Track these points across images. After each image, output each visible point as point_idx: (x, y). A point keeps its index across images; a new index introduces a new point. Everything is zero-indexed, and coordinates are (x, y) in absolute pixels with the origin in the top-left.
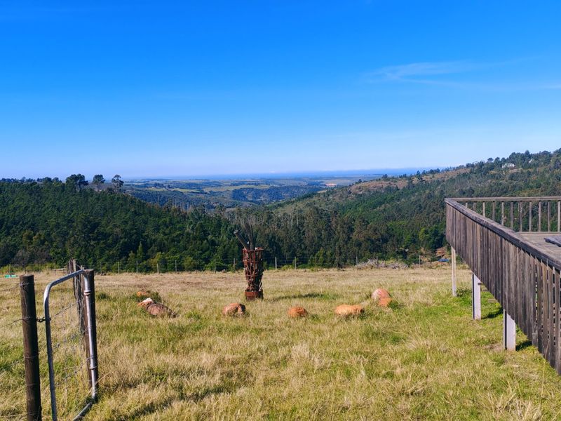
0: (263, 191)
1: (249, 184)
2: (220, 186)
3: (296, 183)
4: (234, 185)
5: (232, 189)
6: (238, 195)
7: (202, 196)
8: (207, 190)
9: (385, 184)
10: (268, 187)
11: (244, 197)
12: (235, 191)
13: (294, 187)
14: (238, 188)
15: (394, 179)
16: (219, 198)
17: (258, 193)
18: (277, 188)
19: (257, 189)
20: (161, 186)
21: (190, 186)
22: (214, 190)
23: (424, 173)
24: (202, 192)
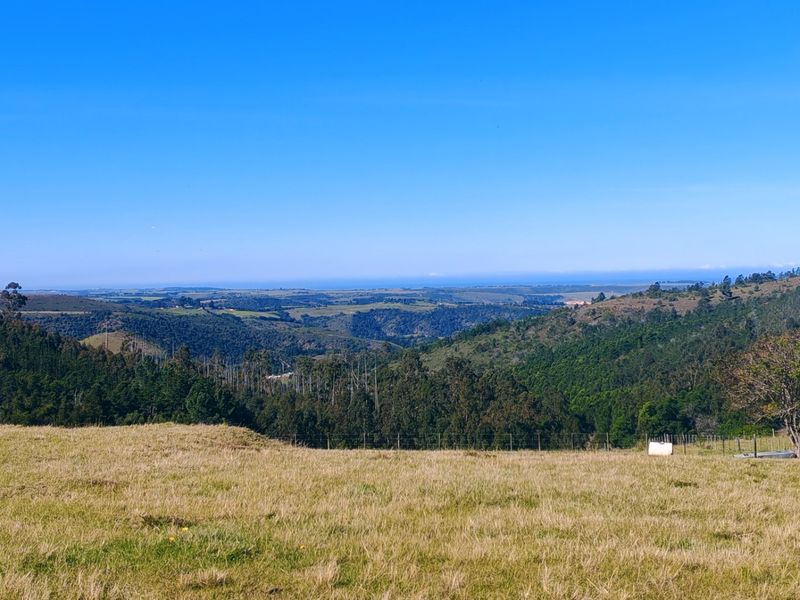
0: (420, 316)
1: (391, 301)
2: (327, 304)
3: (501, 299)
4: (358, 302)
5: (351, 311)
6: (365, 324)
7: (281, 326)
8: (296, 314)
9: (650, 304)
10: (430, 307)
11: (378, 329)
12: (359, 316)
13: (488, 307)
14: (365, 308)
15: (675, 293)
16: (317, 331)
17: (408, 320)
18: (453, 311)
19: (406, 313)
20: (196, 303)
21: (261, 302)
22: (312, 313)
23: (740, 281)
24: (286, 318)
